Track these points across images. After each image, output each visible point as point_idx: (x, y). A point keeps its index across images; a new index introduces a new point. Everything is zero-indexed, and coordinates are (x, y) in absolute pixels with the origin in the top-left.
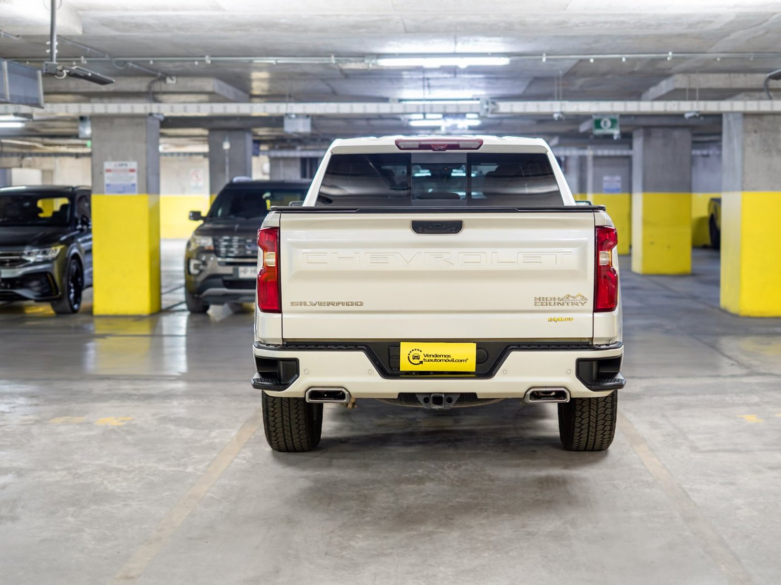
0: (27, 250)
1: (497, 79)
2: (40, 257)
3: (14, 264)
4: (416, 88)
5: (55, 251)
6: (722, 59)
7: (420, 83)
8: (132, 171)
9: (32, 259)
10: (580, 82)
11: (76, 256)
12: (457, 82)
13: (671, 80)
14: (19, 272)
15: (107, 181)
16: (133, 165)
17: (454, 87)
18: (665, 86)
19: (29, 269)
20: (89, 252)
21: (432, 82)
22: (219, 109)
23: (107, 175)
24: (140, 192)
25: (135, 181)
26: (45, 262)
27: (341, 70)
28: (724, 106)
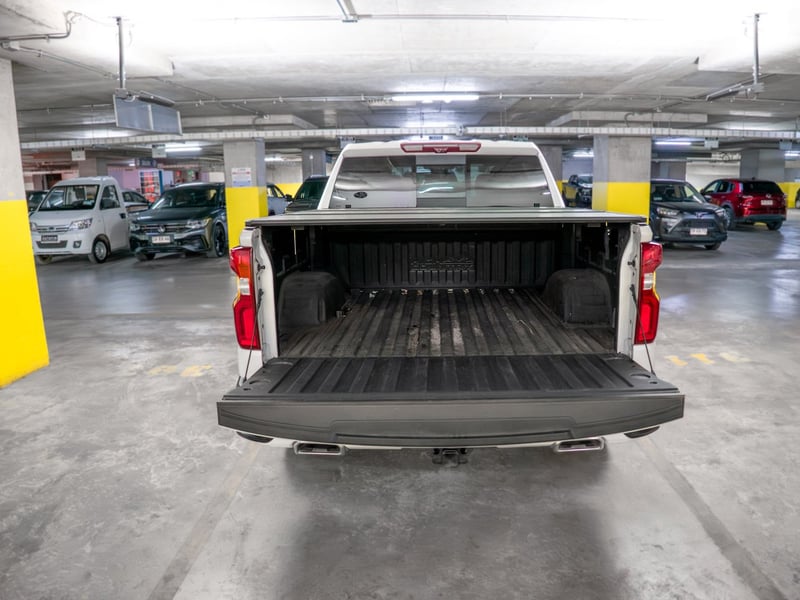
0: (189, 222)
1: (465, 113)
2: (198, 226)
3: (182, 230)
4: (415, 120)
5: (206, 222)
6: (613, 99)
7: (419, 117)
8: (248, 173)
9: (193, 227)
10: (514, 116)
11: (219, 224)
12: (440, 116)
13: (569, 115)
14: (184, 235)
15: (234, 180)
16: (249, 169)
17: (438, 120)
18: (563, 119)
19: (191, 233)
20: (226, 221)
21: (425, 116)
22: (302, 134)
23: (233, 176)
24: (254, 186)
25: (250, 179)
26: (201, 228)
27: (369, 107)
28: (596, 130)
